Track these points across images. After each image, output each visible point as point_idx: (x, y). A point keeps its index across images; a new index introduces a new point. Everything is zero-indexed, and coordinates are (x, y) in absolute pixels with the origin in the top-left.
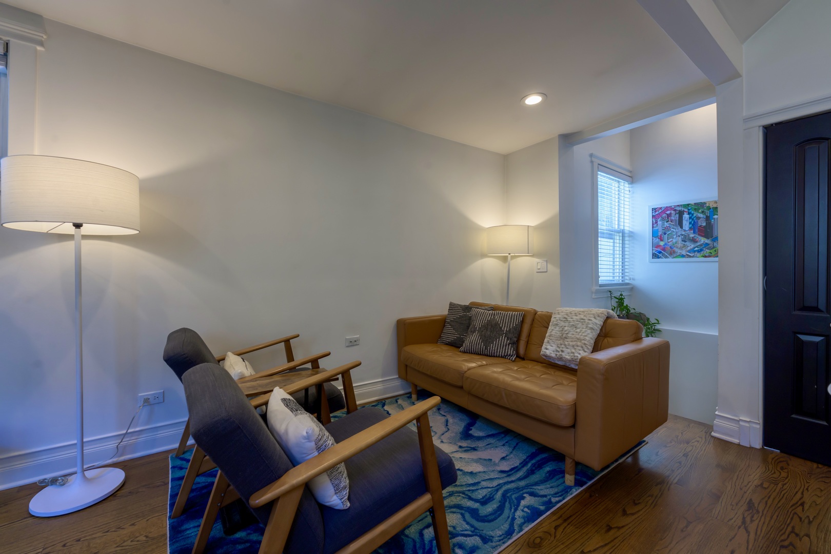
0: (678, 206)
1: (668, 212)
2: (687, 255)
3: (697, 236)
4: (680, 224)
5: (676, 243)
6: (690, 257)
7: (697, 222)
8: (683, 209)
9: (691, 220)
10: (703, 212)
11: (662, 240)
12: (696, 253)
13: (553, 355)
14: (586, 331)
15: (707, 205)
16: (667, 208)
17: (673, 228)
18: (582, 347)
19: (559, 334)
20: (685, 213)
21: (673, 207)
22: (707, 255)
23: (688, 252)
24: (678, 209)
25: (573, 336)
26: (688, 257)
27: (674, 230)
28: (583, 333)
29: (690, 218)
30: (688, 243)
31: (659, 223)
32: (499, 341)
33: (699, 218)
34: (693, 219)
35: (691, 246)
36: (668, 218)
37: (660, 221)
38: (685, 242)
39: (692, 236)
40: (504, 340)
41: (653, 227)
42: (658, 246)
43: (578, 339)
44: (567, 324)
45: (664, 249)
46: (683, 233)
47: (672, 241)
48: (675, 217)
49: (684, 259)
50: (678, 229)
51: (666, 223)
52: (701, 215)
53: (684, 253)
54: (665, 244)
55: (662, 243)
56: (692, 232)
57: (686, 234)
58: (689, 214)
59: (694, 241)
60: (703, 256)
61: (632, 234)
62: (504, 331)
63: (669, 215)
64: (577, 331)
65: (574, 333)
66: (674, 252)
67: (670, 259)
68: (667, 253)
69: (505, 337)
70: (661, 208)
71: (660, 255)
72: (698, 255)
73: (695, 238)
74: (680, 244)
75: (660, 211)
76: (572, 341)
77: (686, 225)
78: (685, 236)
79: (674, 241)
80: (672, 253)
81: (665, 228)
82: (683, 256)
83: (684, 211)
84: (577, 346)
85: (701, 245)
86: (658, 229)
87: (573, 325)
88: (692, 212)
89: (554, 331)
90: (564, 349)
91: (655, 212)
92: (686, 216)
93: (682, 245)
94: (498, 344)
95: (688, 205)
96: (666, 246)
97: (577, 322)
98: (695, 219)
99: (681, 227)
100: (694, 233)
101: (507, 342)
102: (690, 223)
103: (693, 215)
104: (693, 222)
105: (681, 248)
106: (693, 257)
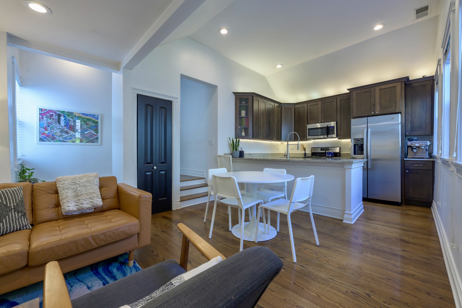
0: (58, 111)
1: (51, 113)
2: (63, 140)
3: (69, 130)
4: (59, 122)
5: (56, 133)
6: (65, 141)
7: (69, 122)
8: (60, 113)
9: (65, 121)
10: (72, 117)
11: (46, 130)
12: (68, 140)
13: (75, 209)
14: (95, 187)
15: (74, 114)
16: (50, 111)
17: (54, 124)
18: (97, 197)
19: (73, 194)
20: (62, 116)
21: (54, 111)
22: (74, 141)
23: (63, 138)
24: (58, 112)
25: (86, 192)
26: (63, 142)
27: (55, 125)
28: (93, 188)
29: (65, 119)
30: (63, 134)
31: (45, 119)
32: (9, 217)
33: (70, 120)
34: (66, 121)
35: (65, 135)
36: (51, 117)
37: (45, 118)
38: (62, 133)
39: (66, 130)
40: (15, 215)
41: (40, 121)
42: (44, 134)
43: (92, 193)
44: (77, 186)
45: (48, 136)
46: (61, 128)
47: (53, 131)
48: (55, 117)
49: (61, 143)
50: (57, 125)
51: (49, 120)
52: (71, 119)
53: (61, 139)
54: (49, 133)
55: (46, 132)
56: (66, 127)
57: (62, 128)
58: (64, 117)
59: (67, 132)
60: (72, 142)
61: (21, 123)
62: (11, 207)
63: (52, 115)
64: (88, 188)
65: (86, 190)
66: (55, 138)
67: (52, 143)
68: (50, 138)
69: (14, 212)
70: (46, 110)
71: (45, 140)
72: (69, 141)
73: (68, 131)
74: (59, 134)
75: (45, 111)
76: (87, 196)
77: (62, 123)
78: (62, 130)
79: (55, 131)
80: (53, 139)
81: (49, 123)
82: (61, 141)
83: (61, 115)
84: (94, 197)
85: (71, 135)
86: (44, 123)
87: (83, 185)
88: (66, 116)
89: (69, 193)
90: (83, 202)
91: (42, 111)
92: (62, 118)
93: (60, 135)
94: (9, 221)
95: (64, 112)
96: (49, 134)
97: (86, 183)
98: (68, 120)
99: (60, 124)
100: (67, 128)
101: (18, 215)
102: (65, 122)
103: (66, 118)
104: (66, 122)
105: (59, 136)
106: (66, 142)
